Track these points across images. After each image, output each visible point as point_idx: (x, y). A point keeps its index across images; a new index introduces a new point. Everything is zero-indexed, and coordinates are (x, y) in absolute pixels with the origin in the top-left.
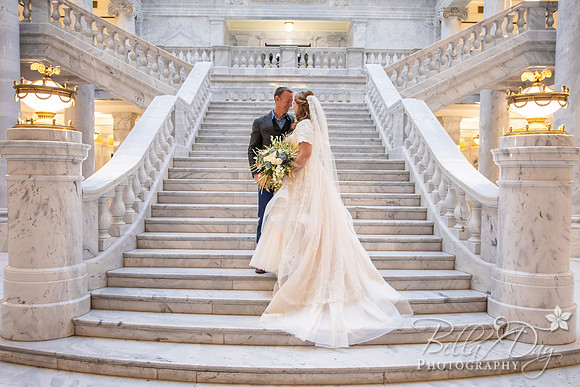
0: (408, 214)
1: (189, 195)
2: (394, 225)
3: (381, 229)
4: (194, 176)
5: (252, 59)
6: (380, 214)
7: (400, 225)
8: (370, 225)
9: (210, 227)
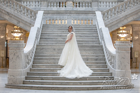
0: (100, 60)
1: (43, 55)
2: (96, 62)
3: (93, 63)
4: (43, 50)
5: (55, 4)
6: (93, 59)
7: (97, 62)
8: (90, 62)
9: (49, 63)
